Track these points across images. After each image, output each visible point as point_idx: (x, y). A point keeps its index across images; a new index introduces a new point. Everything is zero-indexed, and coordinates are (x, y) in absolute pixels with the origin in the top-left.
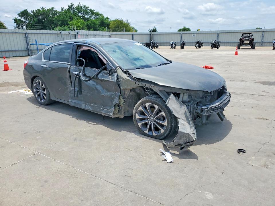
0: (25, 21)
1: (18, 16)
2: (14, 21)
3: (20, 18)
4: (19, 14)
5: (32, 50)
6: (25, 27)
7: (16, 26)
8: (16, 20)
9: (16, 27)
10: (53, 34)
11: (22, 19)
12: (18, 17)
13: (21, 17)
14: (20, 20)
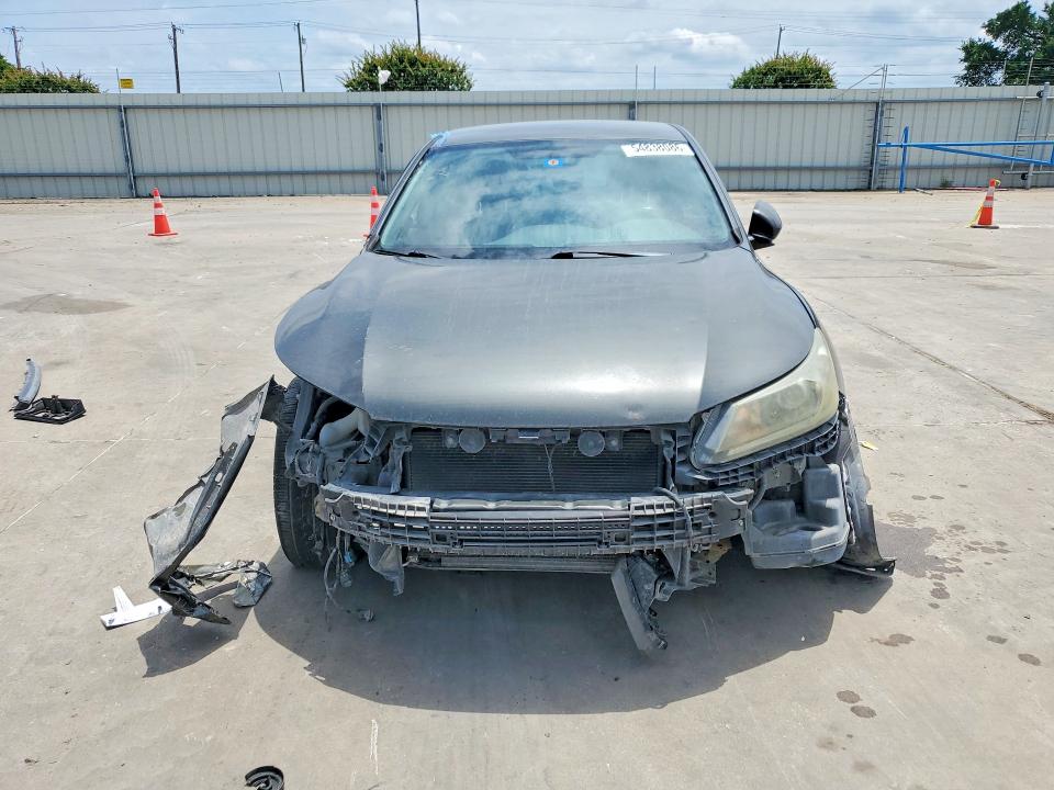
0: (1006, 53)
1: (984, 30)
2: (962, 55)
3: (988, 38)
4: (989, 26)
5: (885, 169)
6: (999, 76)
7: (966, 72)
8: (970, 49)
9: (964, 78)
10: (1001, 100)
11: (999, 44)
12: (982, 36)
13: (996, 37)
14: (987, 47)
